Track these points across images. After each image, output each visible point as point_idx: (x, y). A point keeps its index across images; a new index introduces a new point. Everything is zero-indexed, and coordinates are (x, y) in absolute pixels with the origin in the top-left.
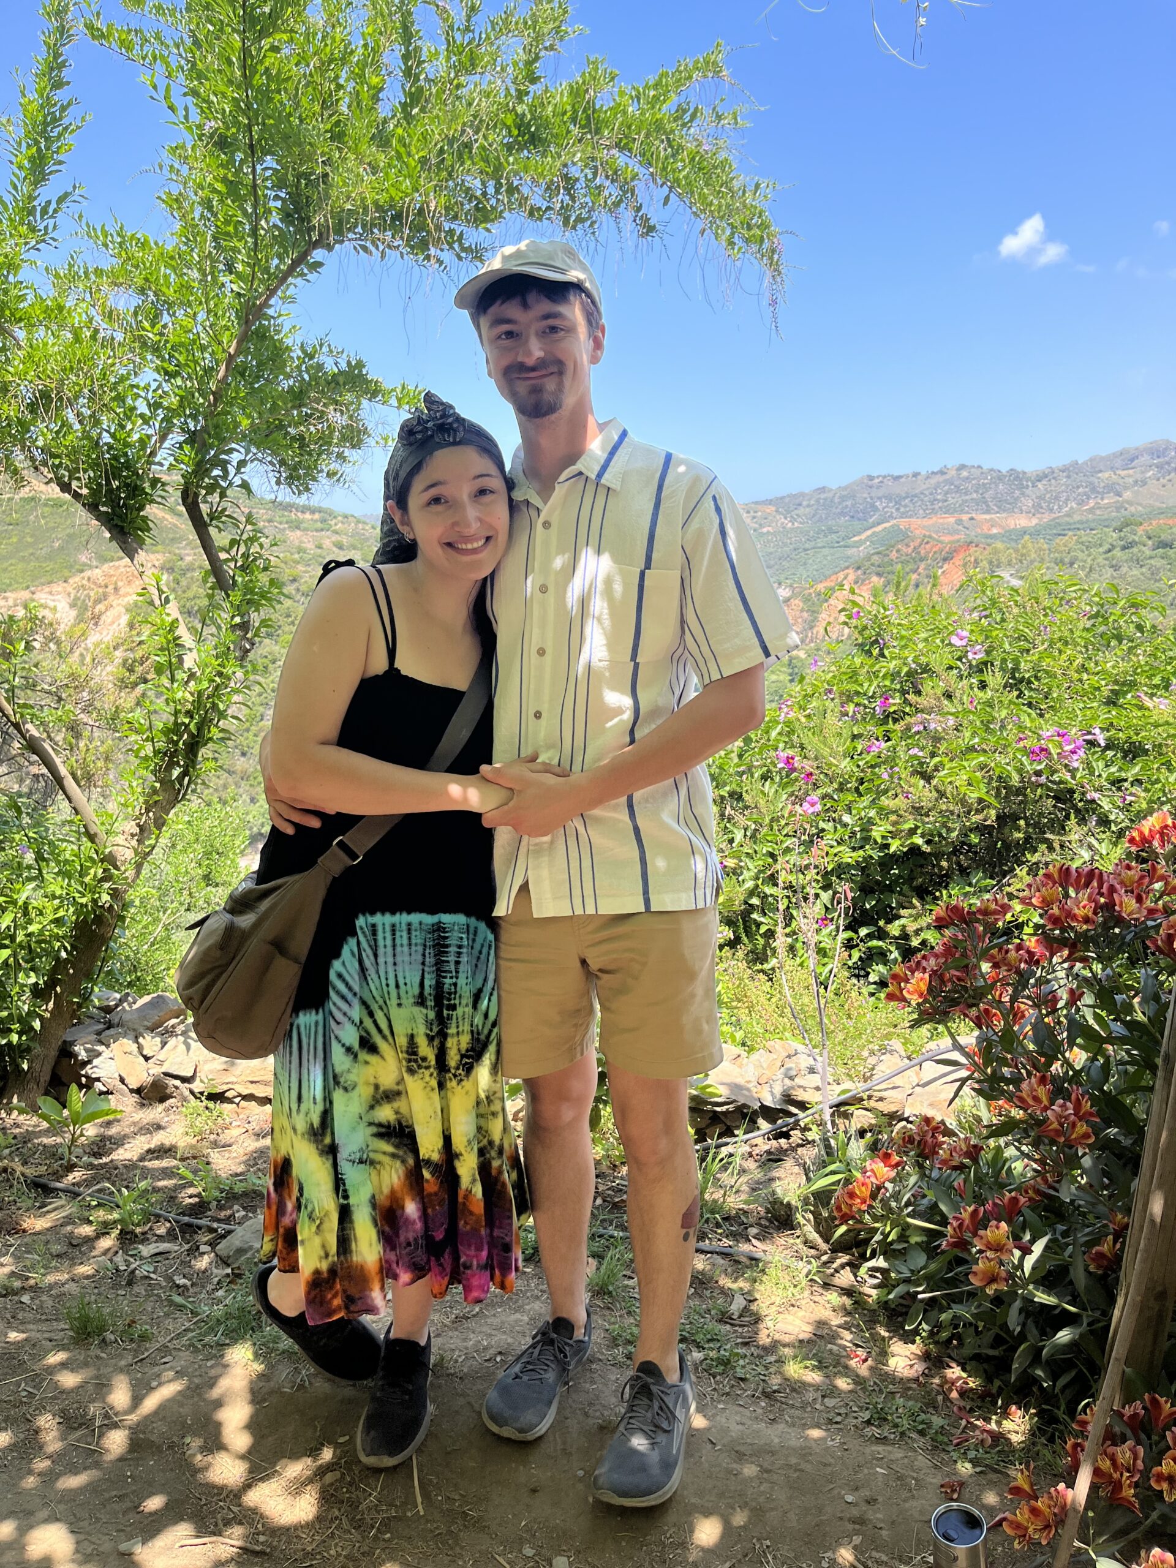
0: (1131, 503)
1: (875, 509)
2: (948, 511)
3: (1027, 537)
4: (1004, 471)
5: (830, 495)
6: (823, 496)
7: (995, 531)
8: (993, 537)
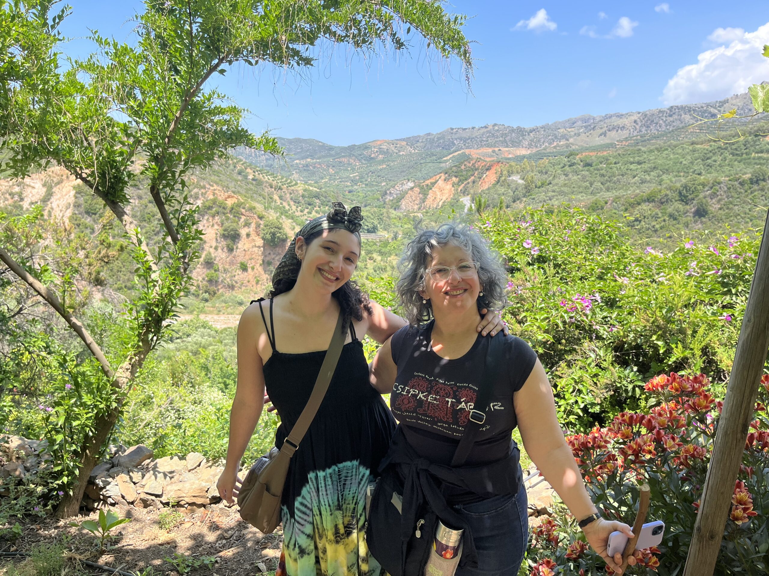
0: (573, 144)
1: (454, 144)
2: (488, 146)
3: (525, 160)
4: (515, 128)
5: (433, 137)
6: (429, 137)
7: (510, 156)
8: (509, 159)
